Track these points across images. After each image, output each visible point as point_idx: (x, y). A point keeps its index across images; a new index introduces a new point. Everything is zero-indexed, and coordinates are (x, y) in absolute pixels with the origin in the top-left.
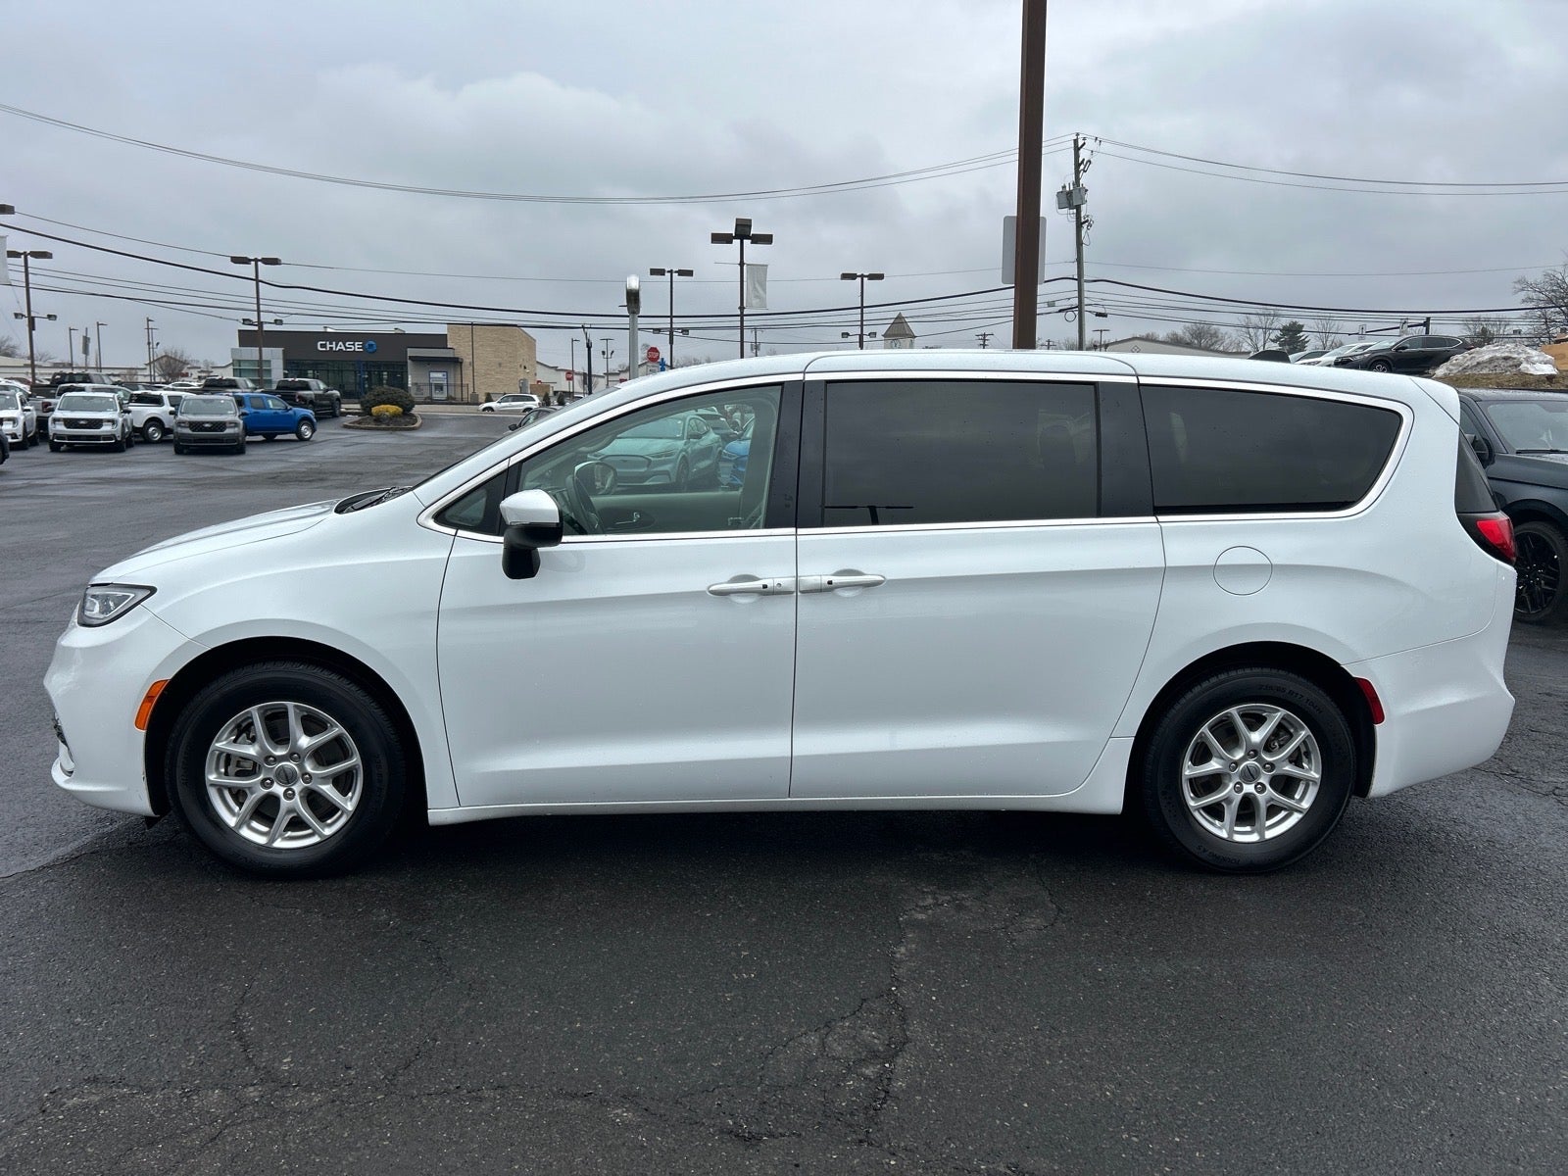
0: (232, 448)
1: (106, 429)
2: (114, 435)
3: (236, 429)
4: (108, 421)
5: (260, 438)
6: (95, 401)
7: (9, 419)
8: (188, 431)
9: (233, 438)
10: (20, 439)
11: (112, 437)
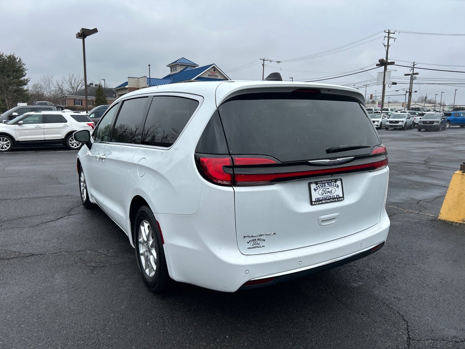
0: (436, 129)
1: (400, 123)
2: (402, 125)
3: (438, 123)
4: (401, 121)
5: (459, 126)
6: (400, 116)
7: (377, 121)
8: (422, 124)
9: (436, 126)
10: (379, 126)
11: (401, 126)
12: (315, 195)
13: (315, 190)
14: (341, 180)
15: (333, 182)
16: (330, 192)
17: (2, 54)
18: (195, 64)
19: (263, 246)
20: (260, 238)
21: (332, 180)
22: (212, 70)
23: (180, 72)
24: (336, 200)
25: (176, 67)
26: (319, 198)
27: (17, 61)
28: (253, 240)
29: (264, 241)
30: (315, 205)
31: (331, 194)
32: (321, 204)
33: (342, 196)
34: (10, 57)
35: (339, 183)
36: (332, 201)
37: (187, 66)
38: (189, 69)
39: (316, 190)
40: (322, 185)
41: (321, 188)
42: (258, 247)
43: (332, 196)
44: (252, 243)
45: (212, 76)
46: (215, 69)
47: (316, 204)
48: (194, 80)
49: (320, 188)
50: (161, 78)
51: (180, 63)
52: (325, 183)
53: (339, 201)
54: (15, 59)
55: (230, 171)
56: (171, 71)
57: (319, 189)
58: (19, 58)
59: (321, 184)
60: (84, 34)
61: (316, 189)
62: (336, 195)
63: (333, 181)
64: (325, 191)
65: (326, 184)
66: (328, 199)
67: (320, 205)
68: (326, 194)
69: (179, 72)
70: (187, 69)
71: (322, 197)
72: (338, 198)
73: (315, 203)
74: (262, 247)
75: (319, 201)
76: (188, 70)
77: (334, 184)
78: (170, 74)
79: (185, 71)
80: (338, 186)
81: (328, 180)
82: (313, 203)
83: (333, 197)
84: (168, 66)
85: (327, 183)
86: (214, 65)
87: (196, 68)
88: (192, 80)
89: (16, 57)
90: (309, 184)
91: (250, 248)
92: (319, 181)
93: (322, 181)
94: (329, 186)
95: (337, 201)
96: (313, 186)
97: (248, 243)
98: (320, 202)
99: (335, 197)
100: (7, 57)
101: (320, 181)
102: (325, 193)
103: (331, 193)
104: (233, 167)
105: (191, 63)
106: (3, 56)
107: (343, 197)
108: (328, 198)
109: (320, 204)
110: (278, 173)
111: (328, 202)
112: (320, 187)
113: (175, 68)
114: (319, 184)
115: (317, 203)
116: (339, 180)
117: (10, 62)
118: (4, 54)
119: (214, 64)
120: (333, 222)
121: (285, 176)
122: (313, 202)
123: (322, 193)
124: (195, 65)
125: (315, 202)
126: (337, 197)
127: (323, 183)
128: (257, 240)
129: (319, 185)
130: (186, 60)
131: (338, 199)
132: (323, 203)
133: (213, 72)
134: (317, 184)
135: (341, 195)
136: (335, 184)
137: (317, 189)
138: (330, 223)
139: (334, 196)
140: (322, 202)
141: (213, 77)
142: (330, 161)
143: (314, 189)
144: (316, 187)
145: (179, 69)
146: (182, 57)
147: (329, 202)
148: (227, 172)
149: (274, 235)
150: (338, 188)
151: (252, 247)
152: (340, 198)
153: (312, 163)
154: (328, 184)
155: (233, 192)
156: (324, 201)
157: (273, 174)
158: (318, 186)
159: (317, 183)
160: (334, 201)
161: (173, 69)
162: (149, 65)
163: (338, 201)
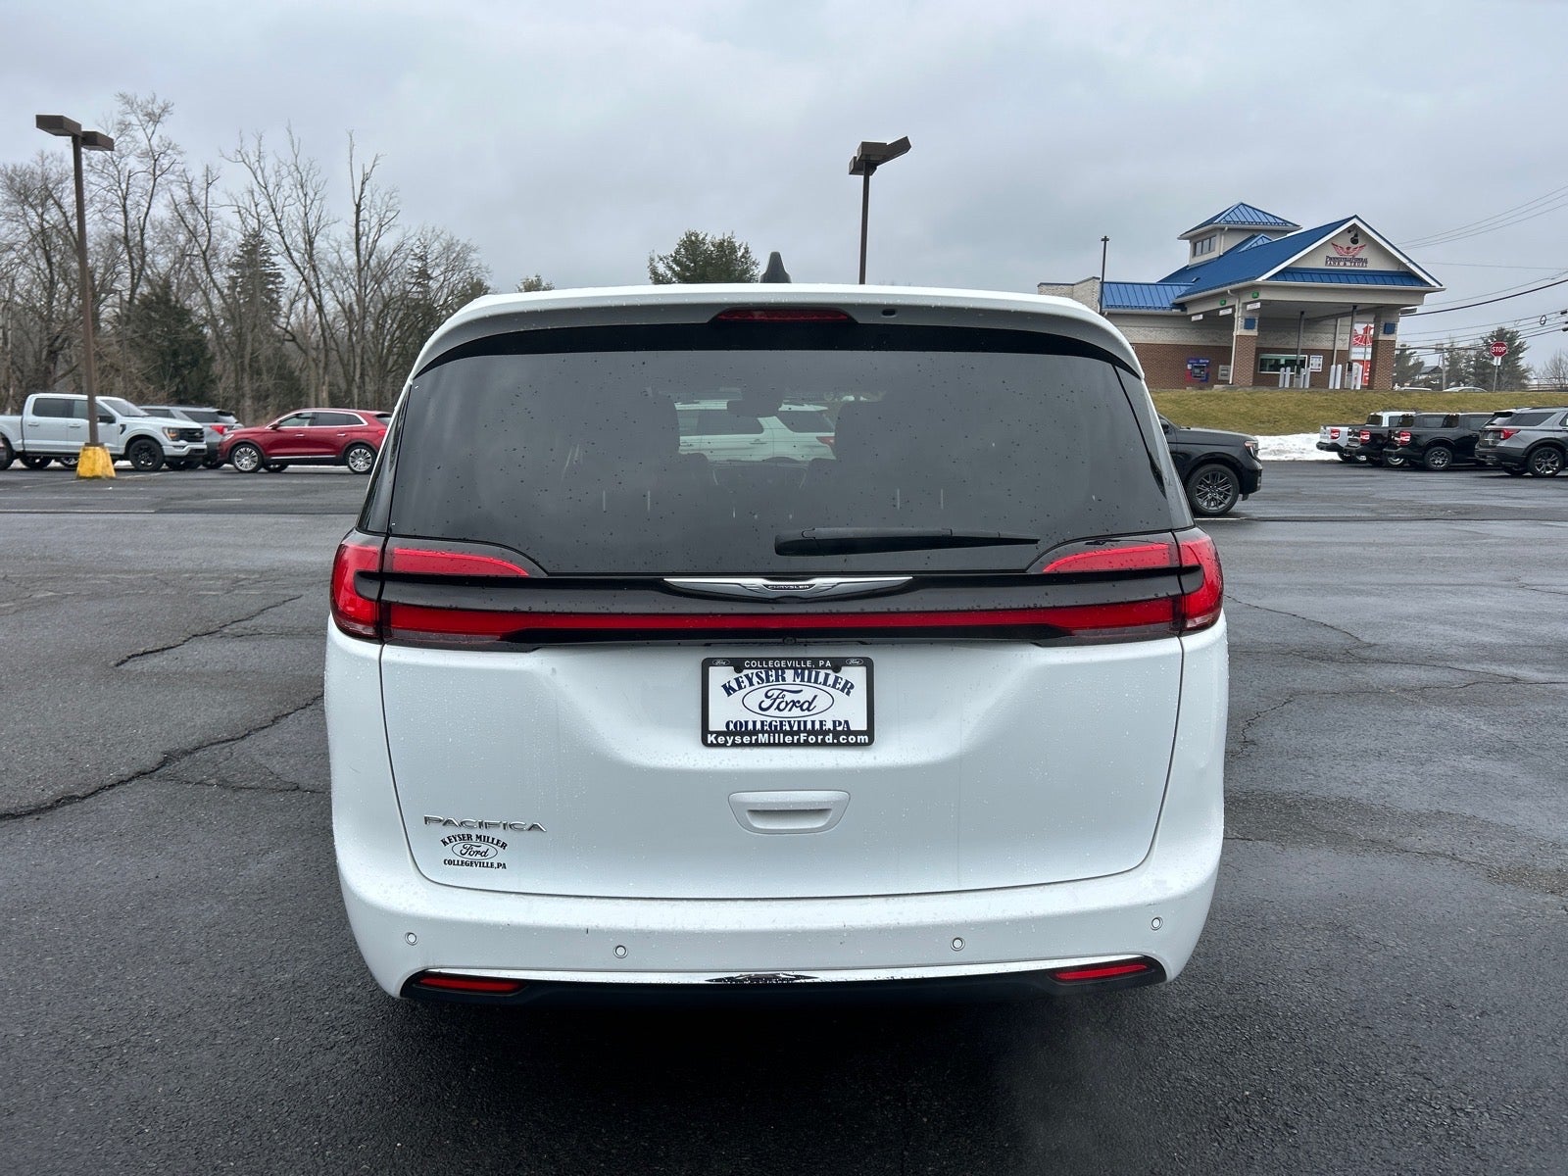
12: (724, 711)
13: (728, 690)
14: (868, 664)
15: (824, 667)
16: (801, 707)
17: (704, 239)
18: (1286, 222)
19: (499, 865)
20: (483, 832)
21: (815, 661)
22: (1346, 242)
23: (1225, 254)
24: (829, 739)
25: (1210, 239)
26: (746, 722)
27: (740, 254)
28: (462, 838)
29: (504, 846)
30: (718, 745)
31: (806, 713)
32: (750, 745)
33: (865, 728)
34: (721, 244)
35: (855, 675)
36: (806, 741)
37: (1253, 233)
38: (1260, 241)
39: (735, 691)
40: (763, 676)
41: (757, 686)
42: (482, 865)
43: (813, 722)
44: (459, 847)
45: (1342, 263)
46: (1356, 234)
47: (724, 745)
48: (1267, 279)
49: (751, 684)
50: (1155, 282)
51: (1228, 222)
52: (782, 669)
53: (843, 745)
54: (733, 250)
55: (371, 590)
56: (1194, 254)
57: (748, 689)
58: (744, 246)
59: (757, 668)
60: (869, 159)
61: (736, 687)
62: (834, 722)
63: (821, 663)
64: (778, 701)
65: (789, 674)
66: (792, 733)
67: (747, 751)
68: (780, 710)
69: (1221, 256)
70: (1252, 244)
71: (762, 722)
72: (842, 733)
73: (721, 740)
74: (496, 865)
75: (740, 735)
76: (1255, 245)
77: (827, 675)
78: (1187, 266)
79: (1245, 248)
80: (848, 688)
81: (799, 659)
82: (711, 738)
83: (817, 726)
84: (1182, 237)
85: (795, 669)
86: (1354, 221)
87: (1288, 235)
88: (1260, 279)
89: (737, 245)
90: (706, 664)
91: (451, 862)
92: (750, 659)
93: (767, 660)
94: (802, 680)
95: (832, 745)
96: (720, 675)
97: (445, 843)
98: (746, 739)
99: (829, 725)
100: (714, 246)
101: (756, 659)
102: (778, 708)
103: (808, 709)
104: (382, 577)
105: (1272, 220)
106: (704, 244)
107: (870, 732)
108: (791, 727)
109: (742, 745)
110: (526, 612)
111: (785, 745)
112: (755, 680)
113: (1206, 242)
114: (751, 668)
115: (730, 742)
116: (852, 661)
117: (721, 258)
118: (708, 239)
119: (1355, 216)
120: (818, 823)
121: (555, 625)
122: (712, 733)
123: (764, 706)
124: (1283, 227)
125: (719, 734)
126: (840, 728)
127: (771, 669)
128: (474, 840)
129: (745, 672)
130: (1250, 210)
131: (840, 736)
132: (757, 745)
133: (1348, 248)
134: (738, 670)
135: (859, 723)
136: (837, 678)
137: (740, 688)
138: (797, 827)
139: (821, 722)
140: (754, 738)
141: (1348, 264)
142: (767, 586)
143: (724, 686)
144: (737, 680)
145: (1221, 246)
146: (1237, 203)
147: (792, 744)
148: (362, 593)
149: (534, 833)
150: (848, 693)
151: (461, 859)
152: (849, 732)
153: (682, 586)
154: (796, 673)
155: (374, 661)
156: (763, 738)
157: (507, 612)
158: (747, 676)
159: (738, 665)
160: (816, 744)
161: (1199, 245)
162: (1105, 240)
163: (839, 745)
